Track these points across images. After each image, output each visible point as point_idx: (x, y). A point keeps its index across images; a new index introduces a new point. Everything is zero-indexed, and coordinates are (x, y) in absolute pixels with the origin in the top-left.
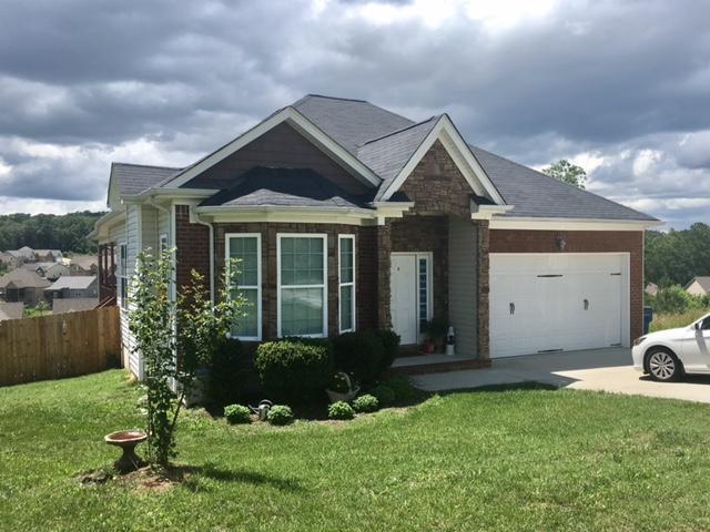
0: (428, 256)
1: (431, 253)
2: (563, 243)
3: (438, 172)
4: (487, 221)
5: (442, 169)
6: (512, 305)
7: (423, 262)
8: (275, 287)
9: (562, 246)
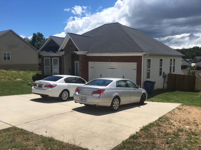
6: (101, 75)
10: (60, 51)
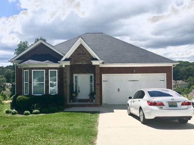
0: (93, 75)
1: (93, 74)
2: (134, 71)
3: (81, 52)
4: (99, 65)
5: (83, 51)
6: (119, 89)
7: (91, 77)
8: (31, 83)
9: (134, 72)
10: (64, 61)
